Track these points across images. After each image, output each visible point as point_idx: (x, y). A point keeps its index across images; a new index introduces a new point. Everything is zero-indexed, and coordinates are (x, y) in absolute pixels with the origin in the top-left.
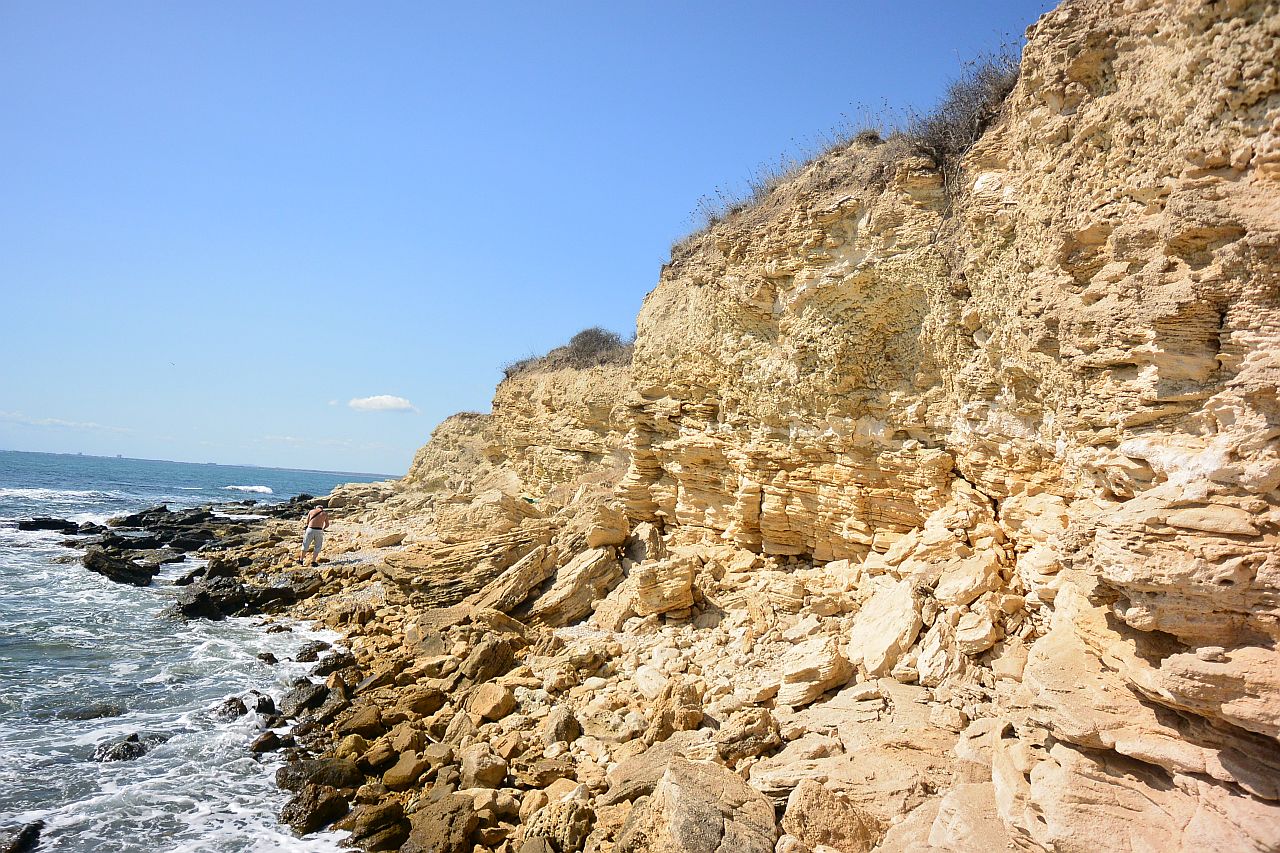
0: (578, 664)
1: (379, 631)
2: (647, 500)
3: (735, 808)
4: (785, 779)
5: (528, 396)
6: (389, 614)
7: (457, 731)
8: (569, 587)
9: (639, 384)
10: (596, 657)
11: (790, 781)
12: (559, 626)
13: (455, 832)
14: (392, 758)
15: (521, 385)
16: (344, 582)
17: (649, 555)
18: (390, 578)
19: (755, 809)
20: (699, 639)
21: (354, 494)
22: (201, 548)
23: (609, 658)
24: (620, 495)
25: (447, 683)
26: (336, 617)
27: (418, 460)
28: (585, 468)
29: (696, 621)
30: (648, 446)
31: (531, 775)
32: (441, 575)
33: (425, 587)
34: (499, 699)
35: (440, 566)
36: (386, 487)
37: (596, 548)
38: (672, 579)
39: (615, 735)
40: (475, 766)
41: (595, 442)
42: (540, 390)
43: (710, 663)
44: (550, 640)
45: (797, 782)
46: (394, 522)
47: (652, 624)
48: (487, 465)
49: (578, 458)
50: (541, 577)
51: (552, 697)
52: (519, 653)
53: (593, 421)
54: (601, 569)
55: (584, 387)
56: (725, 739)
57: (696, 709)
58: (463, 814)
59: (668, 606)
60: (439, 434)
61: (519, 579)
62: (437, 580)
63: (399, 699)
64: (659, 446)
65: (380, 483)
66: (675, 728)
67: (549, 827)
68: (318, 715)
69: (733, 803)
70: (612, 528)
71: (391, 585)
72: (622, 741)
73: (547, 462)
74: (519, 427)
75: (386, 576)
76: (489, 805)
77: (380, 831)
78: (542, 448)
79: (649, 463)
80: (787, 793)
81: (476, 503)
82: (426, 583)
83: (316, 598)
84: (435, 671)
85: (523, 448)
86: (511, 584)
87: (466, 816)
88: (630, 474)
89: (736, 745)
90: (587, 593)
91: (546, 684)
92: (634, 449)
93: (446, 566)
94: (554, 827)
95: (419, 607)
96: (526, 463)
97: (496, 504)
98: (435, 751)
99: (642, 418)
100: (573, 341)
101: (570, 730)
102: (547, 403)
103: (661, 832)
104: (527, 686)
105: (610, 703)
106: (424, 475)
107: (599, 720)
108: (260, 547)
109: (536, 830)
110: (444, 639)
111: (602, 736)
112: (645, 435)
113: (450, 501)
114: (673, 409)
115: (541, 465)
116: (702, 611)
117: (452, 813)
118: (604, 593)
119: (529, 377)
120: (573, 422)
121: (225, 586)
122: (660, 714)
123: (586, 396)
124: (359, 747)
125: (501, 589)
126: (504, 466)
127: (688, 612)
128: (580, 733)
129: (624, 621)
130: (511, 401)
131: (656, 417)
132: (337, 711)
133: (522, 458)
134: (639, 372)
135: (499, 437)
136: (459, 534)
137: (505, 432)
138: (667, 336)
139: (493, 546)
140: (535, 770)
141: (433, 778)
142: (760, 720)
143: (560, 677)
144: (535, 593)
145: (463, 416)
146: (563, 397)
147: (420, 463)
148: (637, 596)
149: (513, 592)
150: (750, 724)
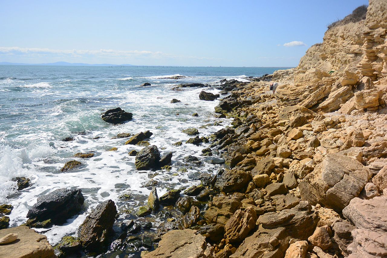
0: (327, 124)
1: (271, 113)
2: (370, 68)
3: (351, 171)
4: (379, 165)
5: (335, 35)
6: (277, 108)
7: (281, 142)
8: (332, 99)
9: (369, 24)
10: (334, 122)
11: (381, 166)
12: (327, 112)
13: (266, 168)
14: (259, 147)
15: (333, 31)
16: (267, 99)
17: (366, 88)
18: (278, 97)
19: (360, 173)
20: (378, 117)
21: (280, 73)
22: (232, 90)
23: (340, 123)
24: (359, 67)
25: (285, 128)
26: (261, 109)
27: (301, 61)
28: (355, 59)
29: (379, 111)
30: (371, 48)
31: (298, 156)
32: (293, 96)
33: (287, 100)
34: (297, 133)
35: (292, 93)
36: (291, 70)
37: (345, 86)
38: (369, 96)
39: (331, 147)
40: (280, 151)
41: (360, 49)
42: (340, 32)
43: (380, 126)
44: (320, 116)
45: (383, 166)
46: (288, 81)
47: (361, 112)
48: (321, 61)
49: (353, 55)
50: (323, 96)
51: (316, 134)
52: (310, 120)
53: (359, 41)
54: (345, 93)
55: (356, 29)
56: (366, 151)
57: (361, 140)
58: (270, 164)
59: (368, 106)
60: (309, 52)
61: (314, 97)
62: (291, 98)
63: (268, 132)
64: (376, 47)
65: (289, 69)
66: (353, 146)
67: (295, 171)
68: (246, 135)
69: (350, 170)
70: (351, 79)
71: (278, 100)
72: (333, 148)
73: (341, 58)
74: (331, 46)
75: (277, 97)
76: (280, 163)
77: (249, 165)
78: (339, 53)
79: (372, 54)
80: (379, 170)
81: (307, 73)
82: (288, 99)
83: (258, 103)
84: (283, 124)
85: (333, 53)
86: (311, 99)
87: (271, 164)
88: (364, 59)
89: (371, 153)
90: (338, 102)
91: (314, 130)
92: (366, 49)
93: (294, 93)
94: (297, 171)
95: (286, 106)
96: (334, 59)
97: (313, 73)
98: (272, 147)
99: (369, 37)
100: (353, 12)
101: (316, 143)
102: (342, 37)
103: (319, 175)
104: (307, 130)
105: (333, 137)
106: (303, 66)
107: (326, 142)
108: (248, 89)
109: (291, 171)
110: (288, 115)
111: (327, 146)
112: (370, 44)
113: (298, 73)
114: (382, 32)
115: (338, 59)
116: (383, 108)
117: (267, 163)
118: (345, 101)
119: (336, 28)
120: (351, 43)
121: (232, 100)
122: (347, 141)
123: (356, 32)
124: (252, 143)
125: (308, 100)
126: (326, 61)
127: (377, 108)
128: (320, 145)
129: (351, 111)
130: (329, 37)
131: (375, 36)
132: (251, 134)
133: (332, 57)
134: (369, 20)
135: (325, 50)
136: (301, 83)
137: (327, 49)
138: (381, 3)
139: (310, 87)
140: (300, 154)
141: (269, 154)
142: (381, 145)
143: (319, 128)
144: (320, 101)
145: (317, 45)
146: (348, 34)
147: (302, 62)
148: (356, 102)
149: (312, 101)
150: (377, 146)
